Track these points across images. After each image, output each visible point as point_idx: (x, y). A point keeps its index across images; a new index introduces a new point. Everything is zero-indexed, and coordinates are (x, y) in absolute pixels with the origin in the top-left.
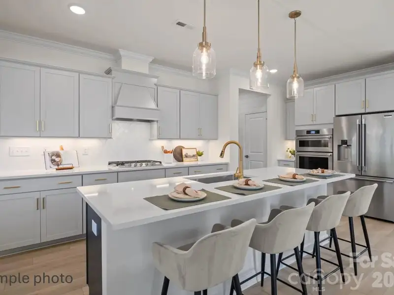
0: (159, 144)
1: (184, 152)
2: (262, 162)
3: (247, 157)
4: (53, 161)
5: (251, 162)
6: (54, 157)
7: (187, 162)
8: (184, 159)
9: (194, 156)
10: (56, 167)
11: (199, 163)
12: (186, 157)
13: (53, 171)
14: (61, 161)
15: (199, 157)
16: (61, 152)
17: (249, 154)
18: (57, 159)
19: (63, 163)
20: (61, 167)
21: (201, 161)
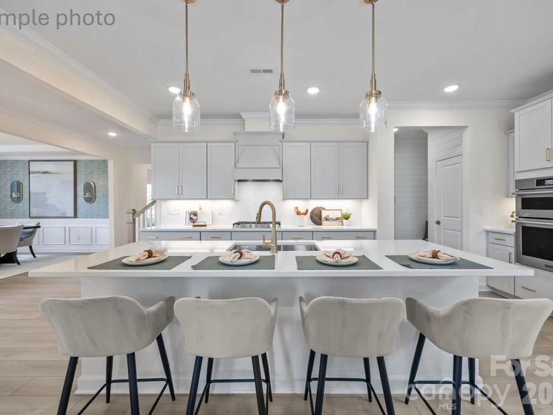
0: (291, 205)
1: (324, 214)
2: (458, 233)
3: (438, 223)
4: (191, 219)
5: (444, 232)
6: (192, 216)
7: (326, 226)
8: (324, 222)
9: (338, 219)
10: (192, 224)
11: (345, 227)
12: (327, 220)
13: (190, 227)
14: (196, 219)
15: (344, 220)
16: (198, 211)
17: (442, 219)
18: (194, 218)
19: (199, 220)
20: (195, 224)
21: (346, 225)
